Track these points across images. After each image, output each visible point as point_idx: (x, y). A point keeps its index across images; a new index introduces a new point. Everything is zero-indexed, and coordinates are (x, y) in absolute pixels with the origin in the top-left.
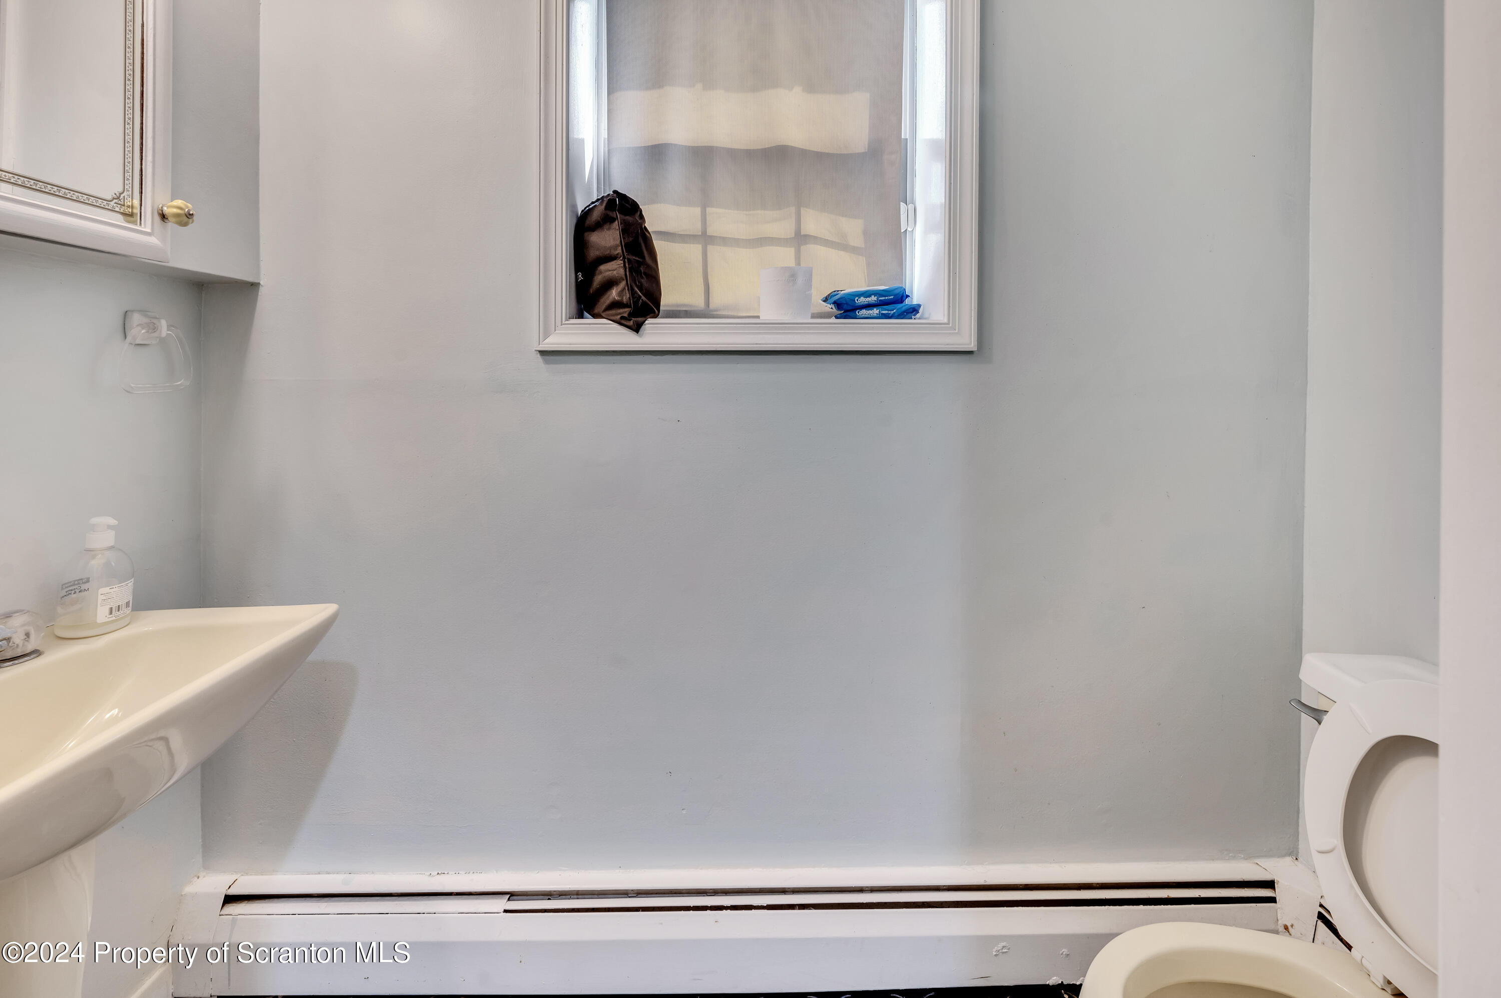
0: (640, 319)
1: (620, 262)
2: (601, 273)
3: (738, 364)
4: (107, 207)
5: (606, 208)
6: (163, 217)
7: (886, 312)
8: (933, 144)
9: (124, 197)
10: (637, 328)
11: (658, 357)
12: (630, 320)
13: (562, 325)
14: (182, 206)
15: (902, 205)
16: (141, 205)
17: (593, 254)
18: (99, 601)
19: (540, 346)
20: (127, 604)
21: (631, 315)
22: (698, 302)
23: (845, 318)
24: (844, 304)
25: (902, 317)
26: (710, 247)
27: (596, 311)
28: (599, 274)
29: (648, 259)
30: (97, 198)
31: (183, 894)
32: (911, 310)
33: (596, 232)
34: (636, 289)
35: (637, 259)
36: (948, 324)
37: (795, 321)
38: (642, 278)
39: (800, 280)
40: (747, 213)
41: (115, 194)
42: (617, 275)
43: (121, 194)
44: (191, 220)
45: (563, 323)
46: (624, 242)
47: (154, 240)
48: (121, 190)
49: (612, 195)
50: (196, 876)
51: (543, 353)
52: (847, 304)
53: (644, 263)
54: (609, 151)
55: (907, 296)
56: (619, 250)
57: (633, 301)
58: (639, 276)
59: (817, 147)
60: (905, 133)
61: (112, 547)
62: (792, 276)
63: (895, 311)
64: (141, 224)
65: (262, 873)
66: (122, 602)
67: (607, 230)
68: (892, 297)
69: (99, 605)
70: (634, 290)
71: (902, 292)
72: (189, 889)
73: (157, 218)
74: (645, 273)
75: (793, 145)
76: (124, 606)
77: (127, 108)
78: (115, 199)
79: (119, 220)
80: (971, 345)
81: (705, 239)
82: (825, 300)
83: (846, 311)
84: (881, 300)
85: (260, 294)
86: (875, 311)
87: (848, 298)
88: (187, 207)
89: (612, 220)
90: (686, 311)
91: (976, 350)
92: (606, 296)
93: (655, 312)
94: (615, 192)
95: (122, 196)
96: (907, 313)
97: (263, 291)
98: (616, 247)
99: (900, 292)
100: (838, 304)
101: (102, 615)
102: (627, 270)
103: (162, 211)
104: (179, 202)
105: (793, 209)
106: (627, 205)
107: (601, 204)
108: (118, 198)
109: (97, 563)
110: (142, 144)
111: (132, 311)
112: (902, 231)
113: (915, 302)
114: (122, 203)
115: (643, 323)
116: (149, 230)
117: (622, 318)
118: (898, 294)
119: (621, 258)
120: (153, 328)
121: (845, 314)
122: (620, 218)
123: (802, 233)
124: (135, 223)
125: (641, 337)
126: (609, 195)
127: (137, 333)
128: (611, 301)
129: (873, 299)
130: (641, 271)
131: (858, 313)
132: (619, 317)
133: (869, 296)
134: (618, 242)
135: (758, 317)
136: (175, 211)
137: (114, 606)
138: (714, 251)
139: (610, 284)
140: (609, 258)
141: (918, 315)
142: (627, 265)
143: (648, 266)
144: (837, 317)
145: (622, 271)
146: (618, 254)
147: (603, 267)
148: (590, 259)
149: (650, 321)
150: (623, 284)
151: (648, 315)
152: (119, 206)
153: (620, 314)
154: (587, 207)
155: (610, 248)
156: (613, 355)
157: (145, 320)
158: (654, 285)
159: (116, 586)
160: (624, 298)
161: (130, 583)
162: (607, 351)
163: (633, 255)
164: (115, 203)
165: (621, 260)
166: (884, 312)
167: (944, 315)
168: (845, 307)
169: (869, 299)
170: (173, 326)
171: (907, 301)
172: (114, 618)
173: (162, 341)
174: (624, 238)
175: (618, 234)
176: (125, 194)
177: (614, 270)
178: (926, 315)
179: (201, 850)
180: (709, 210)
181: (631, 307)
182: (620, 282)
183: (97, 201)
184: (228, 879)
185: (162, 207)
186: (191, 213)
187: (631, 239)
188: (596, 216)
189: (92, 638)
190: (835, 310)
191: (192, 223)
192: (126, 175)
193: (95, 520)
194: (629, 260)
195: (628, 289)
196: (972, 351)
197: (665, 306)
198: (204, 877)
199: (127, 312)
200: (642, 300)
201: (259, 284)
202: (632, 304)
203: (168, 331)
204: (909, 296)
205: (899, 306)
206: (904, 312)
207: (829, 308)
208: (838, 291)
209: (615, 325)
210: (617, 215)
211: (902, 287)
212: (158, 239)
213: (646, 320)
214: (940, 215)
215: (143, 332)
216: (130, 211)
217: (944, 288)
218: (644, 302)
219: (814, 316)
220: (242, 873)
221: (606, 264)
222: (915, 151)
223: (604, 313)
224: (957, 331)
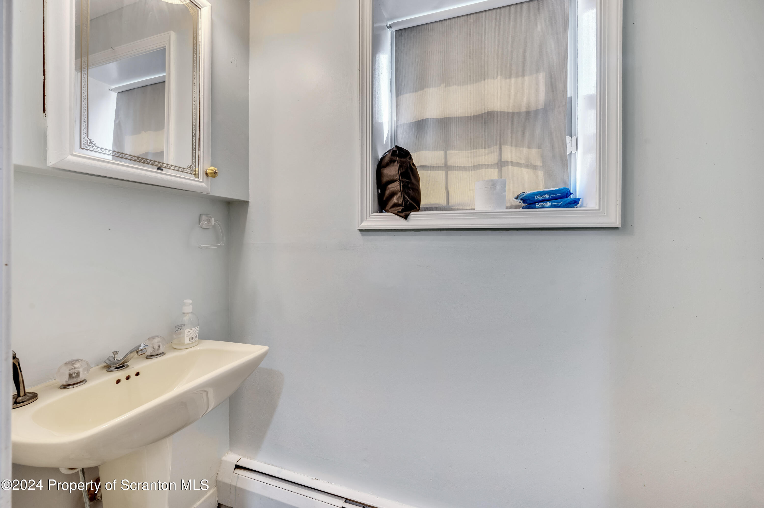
0: (407, 212)
1: (398, 183)
2: (389, 189)
3: (461, 236)
4: (185, 172)
5: (392, 155)
6: (207, 174)
7: (556, 204)
8: (590, 98)
9: (192, 167)
10: (406, 217)
11: (417, 233)
12: (402, 213)
13: (369, 216)
14: (213, 169)
15: (568, 138)
16: (199, 170)
17: (385, 179)
18: (186, 334)
19: (359, 227)
20: (196, 337)
21: (403, 210)
22: (442, 201)
23: (528, 208)
24: (528, 200)
25: (567, 206)
26: (449, 172)
27: (387, 209)
28: (388, 190)
29: (413, 180)
30: (182, 168)
31: (222, 459)
32: (573, 202)
33: (386, 168)
34: (406, 196)
35: (407, 180)
36: (599, 210)
37: (495, 211)
38: (410, 190)
39: (498, 187)
40: (471, 151)
41: (189, 166)
42: (396, 190)
43: (191, 166)
44: (216, 175)
45: (370, 215)
46: (400, 172)
47: (203, 184)
48: (191, 164)
49: (395, 148)
50: (227, 453)
51: (361, 231)
52: (529, 200)
53: (411, 182)
54: (397, 127)
55: (571, 194)
56: (398, 177)
57: (404, 203)
58: (408, 190)
59: (512, 110)
60: (570, 93)
61: (191, 313)
62: (493, 184)
63: (562, 203)
64: (199, 178)
65: (250, 458)
66: (194, 336)
67: (392, 166)
68: (560, 194)
69: (185, 336)
70: (405, 197)
71: (566, 192)
72: (224, 458)
73: (205, 175)
74: (412, 188)
75: (497, 110)
76: (195, 337)
77: (193, 130)
78: (189, 168)
79: (192, 177)
80: (617, 223)
81: (446, 168)
82: (517, 198)
83: (529, 204)
84: (552, 197)
85: (249, 206)
86: (548, 204)
87: (530, 196)
88: (215, 169)
89: (394, 161)
90: (436, 207)
91: (621, 226)
92: (391, 201)
93: (416, 208)
94: (396, 146)
95: (192, 166)
96: (571, 204)
97: (250, 204)
98: (396, 175)
99: (566, 191)
100: (524, 200)
101: (187, 341)
102: (402, 186)
103: (206, 172)
104: (212, 168)
105: (497, 147)
106: (402, 153)
107: (389, 153)
108: (190, 168)
109: (186, 318)
110: (199, 144)
111: (202, 214)
112: (568, 154)
113: (577, 197)
114: (191, 170)
115: (409, 214)
116: (201, 180)
117: (399, 212)
118: (564, 192)
119: (399, 181)
120: (209, 221)
121: (528, 206)
122: (398, 159)
123: (503, 160)
124: (196, 177)
125: (408, 222)
126: (393, 148)
127: (204, 223)
128: (393, 203)
129: (547, 196)
130: (409, 187)
131: (537, 205)
132: (397, 211)
133: (544, 194)
134: (397, 172)
135: (474, 209)
136: (211, 171)
137: (191, 337)
138: (452, 175)
139: (393, 194)
140: (393, 181)
141: (578, 205)
142: (401, 184)
143: (413, 184)
144: (523, 208)
145: (399, 188)
146: (397, 179)
147: (390, 186)
148: (384, 182)
149: (413, 213)
150: (400, 193)
151: (412, 210)
152: (190, 171)
153: (397, 210)
154: (383, 155)
155: (393, 176)
156: (394, 231)
157: (207, 218)
158: (417, 194)
159: (192, 329)
160: (400, 201)
161: (197, 328)
162: (391, 229)
163: (404, 178)
164: (189, 170)
165: (399, 182)
166: (554, 204)
167: (596, 204)
168: (528, 201)
169: (544, 196)
170: (217, 221)
171: (572, 197)
172: (191, 342)
173: (214, 226)
174: (400, 170)
175: (397, 168)
176: (193, 166)
177: (395, 187)
178: (584, 205)
179: (229, 443)
180: (448, 152)
181: (403, 206)
182: (398, 193)
183: (182, 169)
184: (237, 457)
185: (206, 170)
186: (216, 172)
187: (404, 170)
188: (387, 160)
189: (182, 350)
190: (522, 204)
191: (217, 176)
192: (193, 158)
193: (186, 301)
194: (403, 181)
195: (402, 197)
196: (618, 227)
197: (423, 205)
198: (230, 454)
199: (200, 215)
200: (409, 202)
201: (249, 201)
202: (404, 205)
203: (215, 222)
204: (572, 194)
205: (565, 200)
206: (568, 203)
207: (518, 202)
208: (525, 192)
209: (395, 216)
210: (397, 159)
211: (567, 188)
212: (205, 184)
213: (410, 213)
214: (594, 142)
215: (205, 223)
216: (195, 173)
217: (596, 187)
218: (410, 203)
219: (507, 208)
220: (243, 456)
221: (391, 184)
222: (577, 103)
223: (390, 210)
224: (606, 214)
